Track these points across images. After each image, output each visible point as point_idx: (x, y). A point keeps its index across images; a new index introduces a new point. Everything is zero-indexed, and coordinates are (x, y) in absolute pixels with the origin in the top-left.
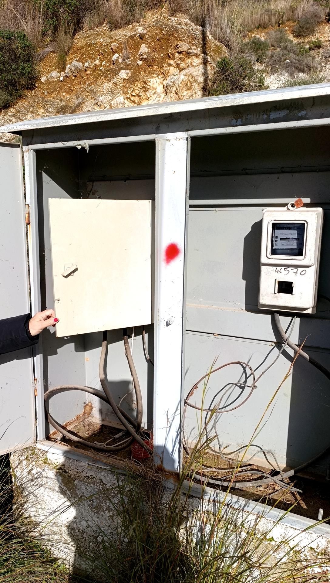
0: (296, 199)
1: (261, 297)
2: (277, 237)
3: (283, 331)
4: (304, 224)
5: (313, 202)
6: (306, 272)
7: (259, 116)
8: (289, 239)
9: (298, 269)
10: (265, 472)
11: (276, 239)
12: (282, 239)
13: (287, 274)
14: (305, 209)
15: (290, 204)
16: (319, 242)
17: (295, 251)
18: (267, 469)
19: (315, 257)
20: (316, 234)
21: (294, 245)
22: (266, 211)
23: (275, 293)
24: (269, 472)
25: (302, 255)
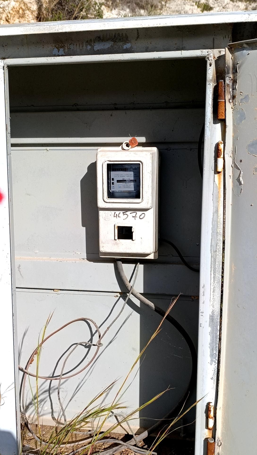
0: (130, 138)
1: (101, 245)
2: (113, 179)
3: (127, 279)
4: (139, 164)
5: (148, 142)
6: (145, 216)
7: (82, 47)
8: (125, 180)
9: (136, 213)
10: (118, 438)
11: (113, 181)
12: (118, 181)
13: (126, 219)
14: (141, 148)
15: (125, 144)
16: (156, 184)
17: (132, 194)
18: (120, 435)
19: (152, 199)
20: (152, 175)
21: (131, 187)
22: (100, 151)
23: (115, 240)
24: (122, 437)
25: (139, 198)
